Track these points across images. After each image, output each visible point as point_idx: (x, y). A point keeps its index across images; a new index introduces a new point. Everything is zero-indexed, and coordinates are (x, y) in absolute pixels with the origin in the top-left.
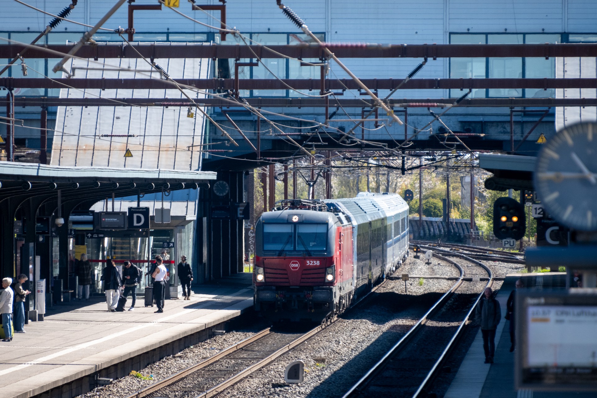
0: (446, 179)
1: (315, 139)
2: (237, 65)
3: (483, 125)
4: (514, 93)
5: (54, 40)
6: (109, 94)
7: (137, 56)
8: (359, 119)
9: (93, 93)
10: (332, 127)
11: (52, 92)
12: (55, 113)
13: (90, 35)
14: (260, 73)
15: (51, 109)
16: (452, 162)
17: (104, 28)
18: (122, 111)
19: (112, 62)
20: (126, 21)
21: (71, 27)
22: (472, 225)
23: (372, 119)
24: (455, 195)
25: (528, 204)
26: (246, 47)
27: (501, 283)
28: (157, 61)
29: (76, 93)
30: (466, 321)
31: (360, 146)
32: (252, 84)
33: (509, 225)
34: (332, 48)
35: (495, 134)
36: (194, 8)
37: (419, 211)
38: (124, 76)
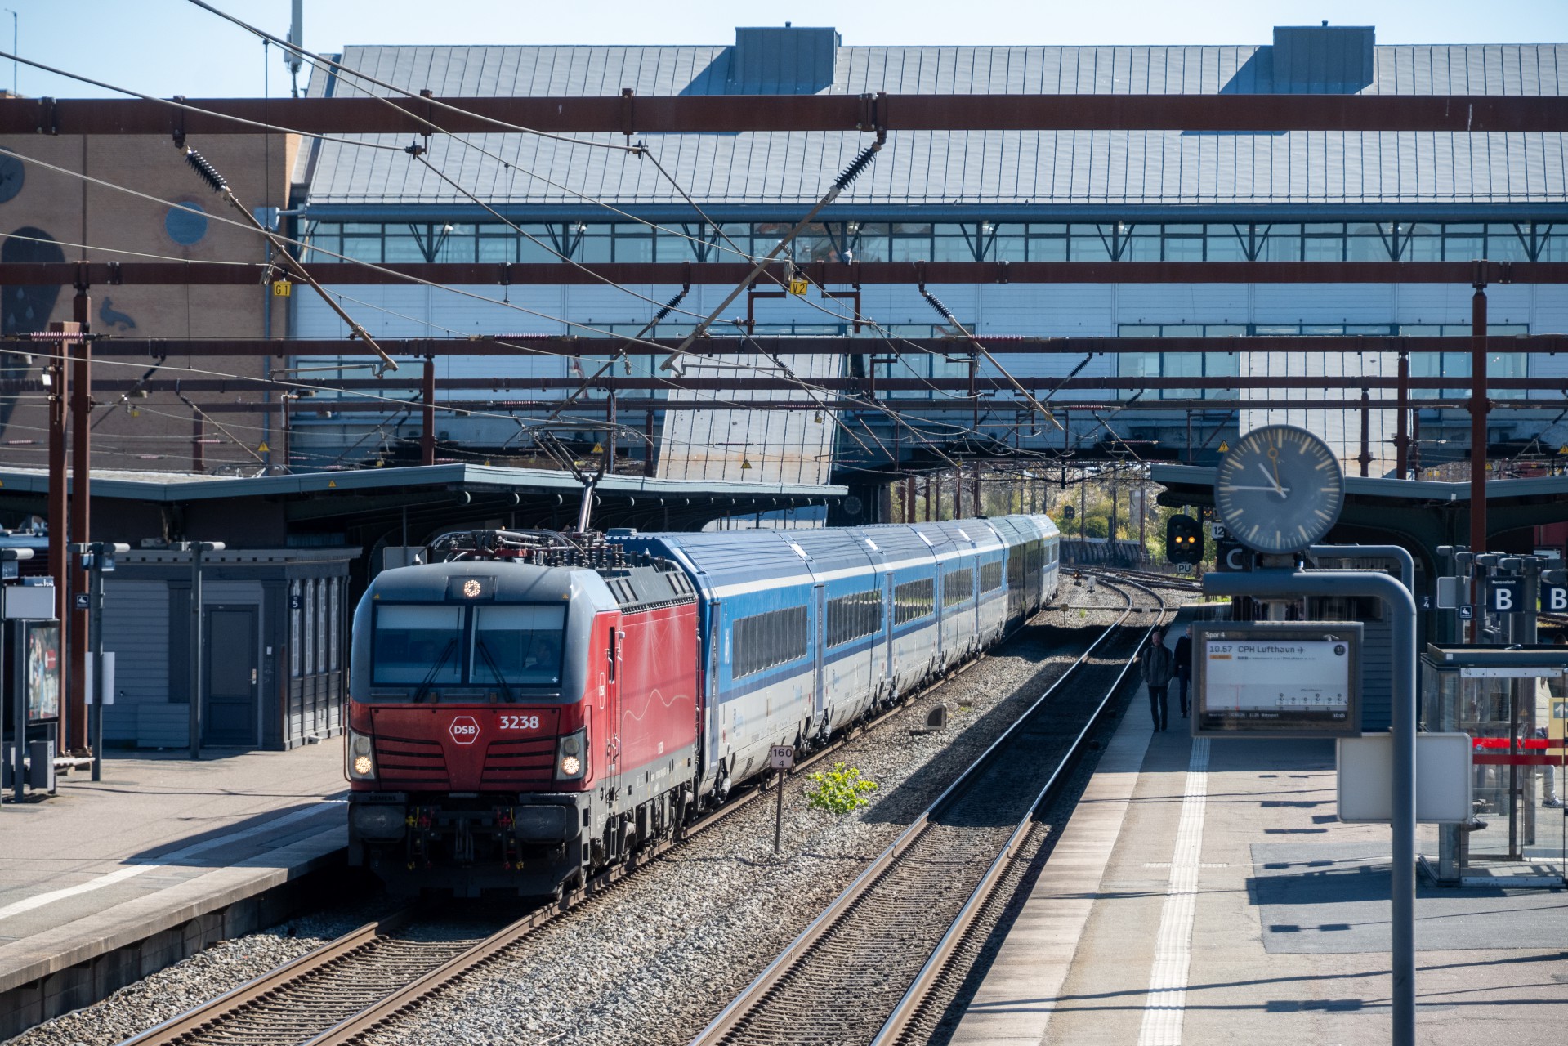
0: (1113, 494)
1: (962, 447)
2: (873, 362)
3: (1156, 432)
4: (1193, 394)
5: (662, 333)
6: (725, 395)
7: (757, 352)
8: (1013, 424)
9: (706, 395)
10: (982, 435)
11: (659, 394)
12: (662, 418)
13: (704, 327)
14: (899, 371)
15: (658, 413)
16: (1119, 475)
17: (719, 319)
18: (738, 415)
19: (729, 359)
20: (745, 311)
21: (682, 318)
22: (1142, 547)
23: (1028, 424)
24: (1123, 512)
25: (1207, 522)
26: (883, 341)
27: (1175, 614)
28: (781, 358)
29: (686, 395)
30: (1134, 658)
31: (1015, 456)
32: (890, 384)
33: (1186, 547)
34: (982, 341)
35: (1170, 441)
36: (824, 296)
37: (1081, 531)
38: (743, 374)
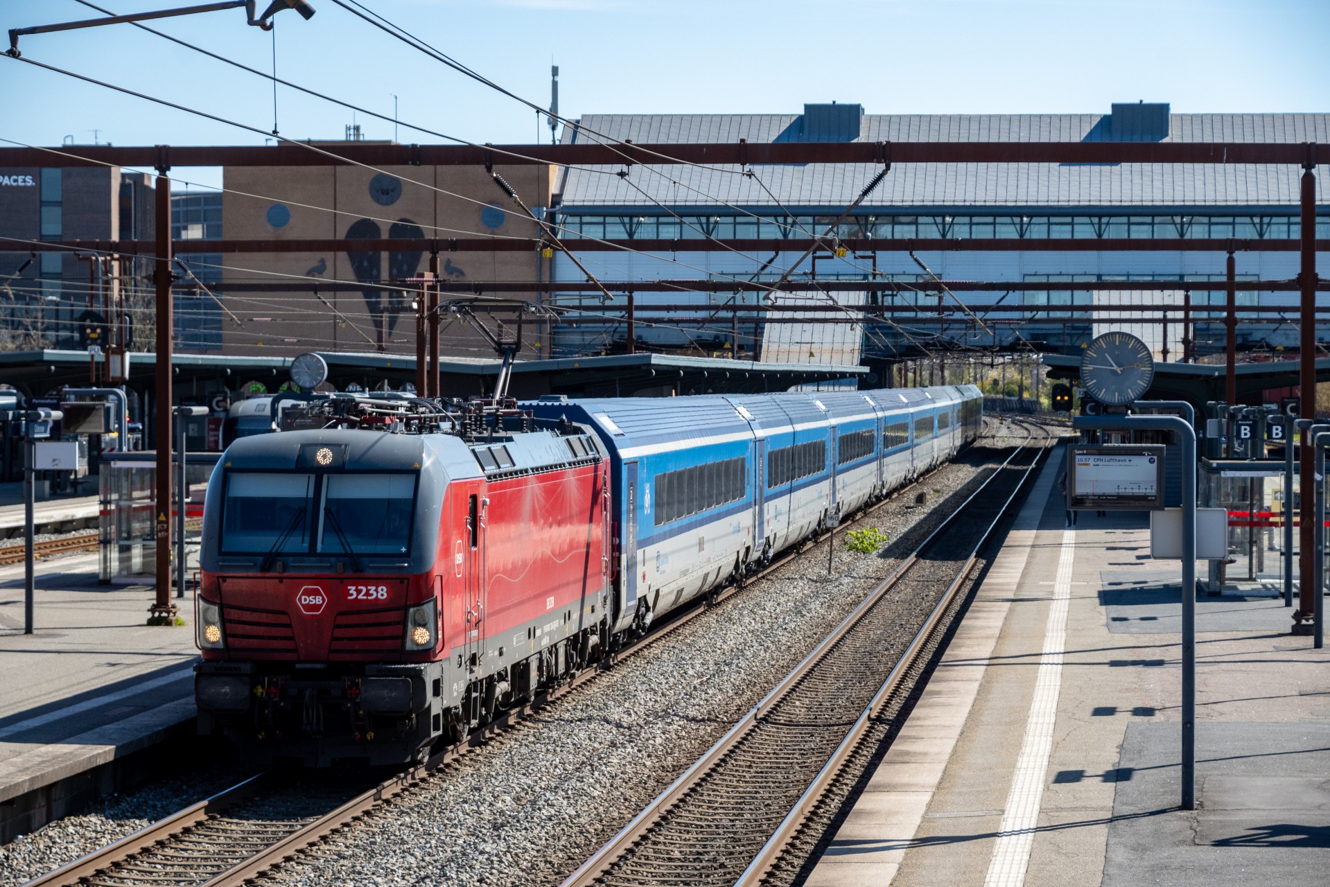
0: (1021, 372)
1: (934, 345)
2: (883, 296)
3: (1045, 336)
4: (1067, 314)
5: (763, 279)
6: (799, 315)
7: (817, 290)
8: (964, 332)
9: (788, 315)
10: (946, 338)
11: (762, 314)
12: (763, 328)
13: (787, 275)
14: (898, 301)
15: (761, 325)
16: (1024, 360)
17: (795, 271)
18: (807, 326)
19: (802, 294)
20: (811, 267)
21: (774, 271)
22: (1038, 403)
23: (972, 331)
24: (1027, 382)
25: (1075, 388)
26: (889, 284)
27: (1056, 440)
28: (831, 293)
29: (777, 315)
30: (1033, 465)
31: (964, 350)
32: (893, 309)
33: (1062, 402)
34: (946, 284)
35: (1053, 342)
36: (855, 258)
37: (1003, 393)
38: (809, 303)
